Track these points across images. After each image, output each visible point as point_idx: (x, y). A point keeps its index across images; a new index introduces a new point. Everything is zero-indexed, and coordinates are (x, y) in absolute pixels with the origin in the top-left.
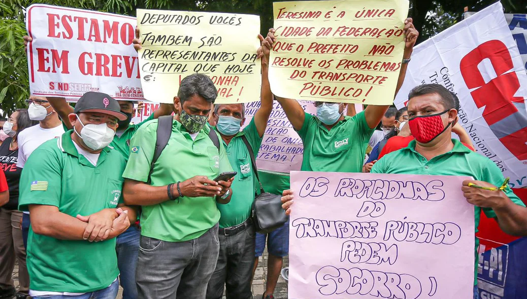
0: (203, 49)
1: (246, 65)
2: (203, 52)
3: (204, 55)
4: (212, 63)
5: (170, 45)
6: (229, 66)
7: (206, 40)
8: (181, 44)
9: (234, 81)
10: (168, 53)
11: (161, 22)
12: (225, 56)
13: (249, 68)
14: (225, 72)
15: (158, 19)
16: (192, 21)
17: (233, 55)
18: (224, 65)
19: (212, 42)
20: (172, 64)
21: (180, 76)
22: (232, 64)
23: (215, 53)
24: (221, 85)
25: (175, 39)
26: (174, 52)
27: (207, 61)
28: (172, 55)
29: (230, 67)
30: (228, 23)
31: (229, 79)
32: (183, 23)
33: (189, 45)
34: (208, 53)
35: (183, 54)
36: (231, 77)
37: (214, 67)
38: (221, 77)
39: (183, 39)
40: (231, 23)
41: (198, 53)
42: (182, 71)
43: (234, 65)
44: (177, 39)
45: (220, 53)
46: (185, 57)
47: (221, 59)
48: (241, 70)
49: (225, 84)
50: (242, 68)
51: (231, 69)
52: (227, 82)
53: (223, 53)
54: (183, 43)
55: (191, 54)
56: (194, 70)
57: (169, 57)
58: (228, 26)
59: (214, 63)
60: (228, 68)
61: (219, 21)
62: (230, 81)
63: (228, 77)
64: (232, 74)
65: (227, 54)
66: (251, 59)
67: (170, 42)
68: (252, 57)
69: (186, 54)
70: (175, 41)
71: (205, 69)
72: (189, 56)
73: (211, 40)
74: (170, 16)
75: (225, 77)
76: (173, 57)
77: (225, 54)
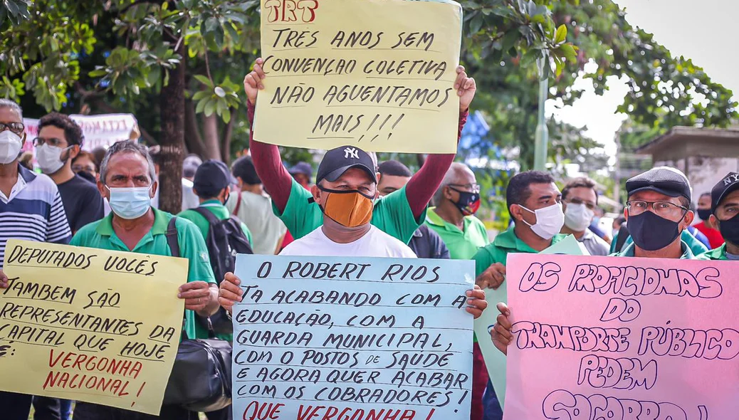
0: (90, 311)
1: (156, 345)
2: (90, 317)
3: (92, 320)
4: (101, 335)
5: (44, 299)
6: (130, 343)
7: (96, 297)
8: (59, 299)
9: (133, 369)
10: (40, 311)
11: (34, 260)
12: (124, 326)
13: (160, 350)
14: (121, 353)
15: (31, 256)
16: (78, 263)
17: (136, 326)
18: (119, 341)
19: (105, 301)
20: (43, 330)
21: (52, 350)
22: (133, 340)
23: (108, 320)
24: (113, 373)
25: (51, 291)
26: (49, 310)
27: (94, 330)
28: (45, 315)
29: (130, 346)
30: (134, 271)
31: (126, 366)
32: (64, 266)
33: (70, 303)
34: (98, 318)
35: (61, 315)
36: (131, 362)
37: (104, 343)
38: (114, 361)
39: (62, 291)
40: (138, 270)
41: (83, 316)
42: (56, 344)
43: (137, 343)
44: (54, 292)
45: (116, 320)
46: (63, 321)
47: (117, 331)
48: (147, 352)
49: (120, 373)
50: (149, 349)
51: (131, 348)
52: (124, 370)
53: (121, 321)
54: (62, 298)
55: (72, 316)
56: (75, 344)
57: (40, 317)
58: (133, 275)
59: (105, 336)
60: (126, 347)
61: (120, 267)
62: (127, 368)
63: (126, 362)
64: (132, 358)
65: (127, 323)
66: (164, 336)
67: (44, 294)
68: (167, 333)
69: (65, 316)
70: (50, 293)
71: (91, 345)
72: (69, 320)
73: (104, 298)
74: (49, 252)
75: (121, 361)
76: (45, 318)
77: (123, 323)
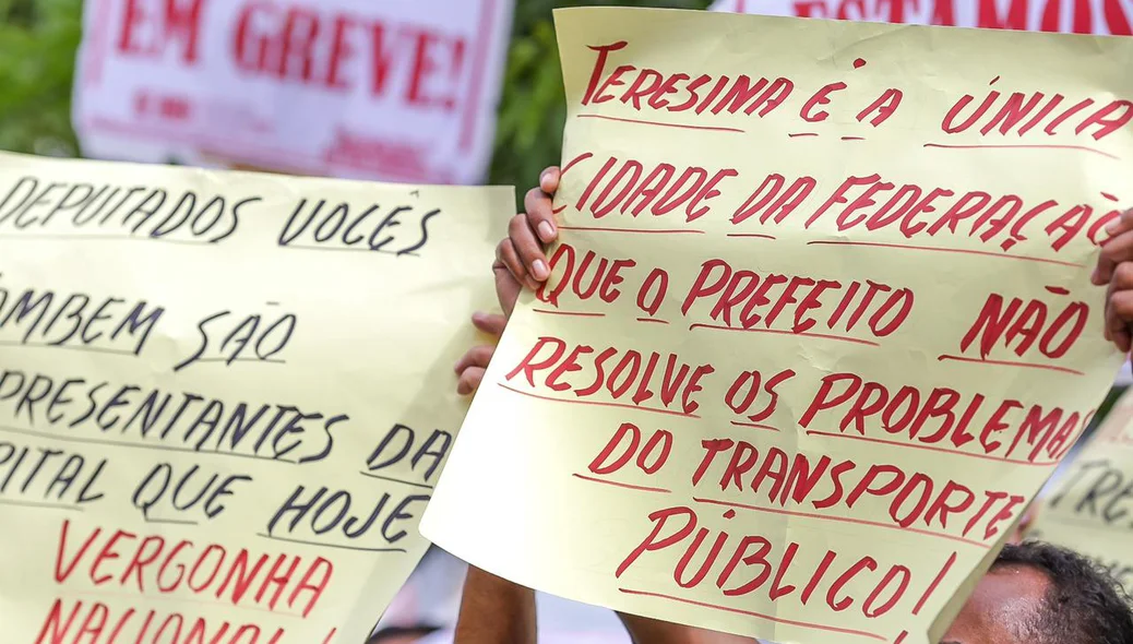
0: (193, 378)
1: (386, 497)
2: (190, 398)
3: (195, 410)
4: (219, 461)
5: (59, 343)
6: (301, 489)
7: (218, 331)
8: (103, 342)
9: (303, 585)
10: (42, 386)
12: (291, 428)
13: (396, 514)
14: (271, 527)
15: (58, 208)
16: (201, 224)
17: (327, 426)
18: (273, 481)
19: (245, 341)
20: (48, 453)
21: (67, 523)
22: (313, 478)
23: (242, 409)
24: (236, 597)
25: (87, 314)
26: (69, 382)
27: (198, 447)
28: (56, 401)
29: (302, 500)
30: (364, 244)
31: (281, 573)
33: (137, 352)
34: (214, 403)
35: (103, 398)
36: (297, 560)
37: (221, 491)
38: (244, 555)
39: (119, 313)
40: (377, 241)
41: (169, 397)
42: (80, 499)
43: (324, 490)
44: (95, 317)
45: (266, 408)
46: (106, 419)
47: (267, 449)
48: (353, 520)
49: (258, 598)
50: (361, 510)
51: (304, 509)
52: (273, 587)
53: (283, 410)
54: (114, 336)
55: (136, 400)
56: (135, 499)
57: (40, 408)
58: (360, 257)
59: (228, 465)
60: (287, 506)
61: (324, 232)
62: (283, 581)
63: (283, 557)
64: (301, 543)
65: (300, 416)
66: (415, 461)
67: (64, 326)
68: (423, 451)
69: (114, 402)
70: (82, 321)
71: (183, 499)
72: (125, 413)
73: (244, 333)
74: (117, 190)
75: (265, 557)
76: (57, 410)
77: (289, 416)
